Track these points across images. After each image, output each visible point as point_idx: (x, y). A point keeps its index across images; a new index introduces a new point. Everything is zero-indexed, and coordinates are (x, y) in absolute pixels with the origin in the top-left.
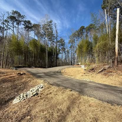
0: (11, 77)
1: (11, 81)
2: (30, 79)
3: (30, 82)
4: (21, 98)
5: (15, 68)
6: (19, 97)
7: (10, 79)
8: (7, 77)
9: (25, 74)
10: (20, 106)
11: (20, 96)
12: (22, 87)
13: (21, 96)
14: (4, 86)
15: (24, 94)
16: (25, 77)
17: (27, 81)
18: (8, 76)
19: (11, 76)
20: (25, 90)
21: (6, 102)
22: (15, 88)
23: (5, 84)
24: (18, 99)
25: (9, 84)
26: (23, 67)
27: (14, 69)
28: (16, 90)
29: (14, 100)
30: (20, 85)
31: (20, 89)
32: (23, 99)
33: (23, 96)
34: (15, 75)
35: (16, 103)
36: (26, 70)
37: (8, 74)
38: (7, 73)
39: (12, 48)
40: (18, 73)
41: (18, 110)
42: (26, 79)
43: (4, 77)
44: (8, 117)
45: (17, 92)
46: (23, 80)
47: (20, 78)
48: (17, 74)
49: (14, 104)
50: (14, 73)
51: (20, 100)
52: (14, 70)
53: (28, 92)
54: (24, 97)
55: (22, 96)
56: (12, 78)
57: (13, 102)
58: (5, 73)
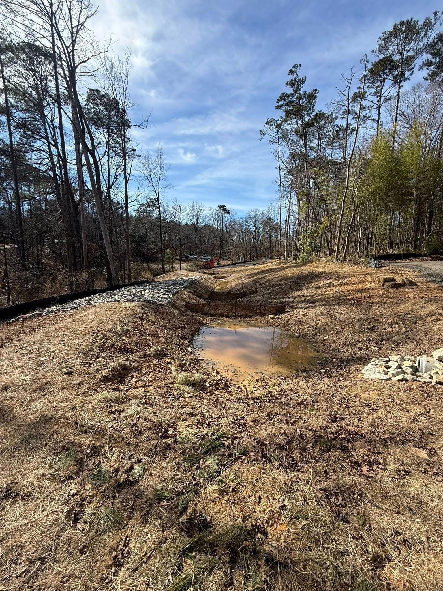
0: (360, 291)
1: (359, 304)
2: (435, 307)
3: (438, 320)
4: (391, 371)
5: (375, 259)
6: (384, 364)
7: (356, 295)
8: (347, 288)
9: (412, 284)
10: (386, 393)
11: (387, 362)
12: (398, 333)
13: (390, 364)
14: (338, 316)
15: (403, 359)
16: (411, 295)
17: (423, 312)
18: (352, 287)
19: (361, 286)
20: (410, 346)
21: (342, 361)
22: (372, 330)
23: (343, 309)
24: (381, 370)
25: (354, 313)
26: (407, 257)
27: (373, 262)
28: (373, 335)
29: (366, 367)
30: (391, 325)
31: (387, 338)
32: (400, 377)
33: (400, 367)
34: (373, 285)
35: (373, 376)
36: (418, 268)
37: (352, 279)
38: (348, 277)
39: (368, 190)
40: (386, 280)
41: (381, 403)
42: (415, 304)
43: (341, 288)
44: (347, 407)
45: (378, 343)
46: (401, 306)
47: (392, 298)
48: (382, 282)
49: (365, 377)
50: (369, 279)
51: (386, 374)
52: (372, 268)
53: (423, 359)
54: (404, 372)
55: (394, 365)
56: (364, 294)
57: (363, 371)
58: (343, 277)
